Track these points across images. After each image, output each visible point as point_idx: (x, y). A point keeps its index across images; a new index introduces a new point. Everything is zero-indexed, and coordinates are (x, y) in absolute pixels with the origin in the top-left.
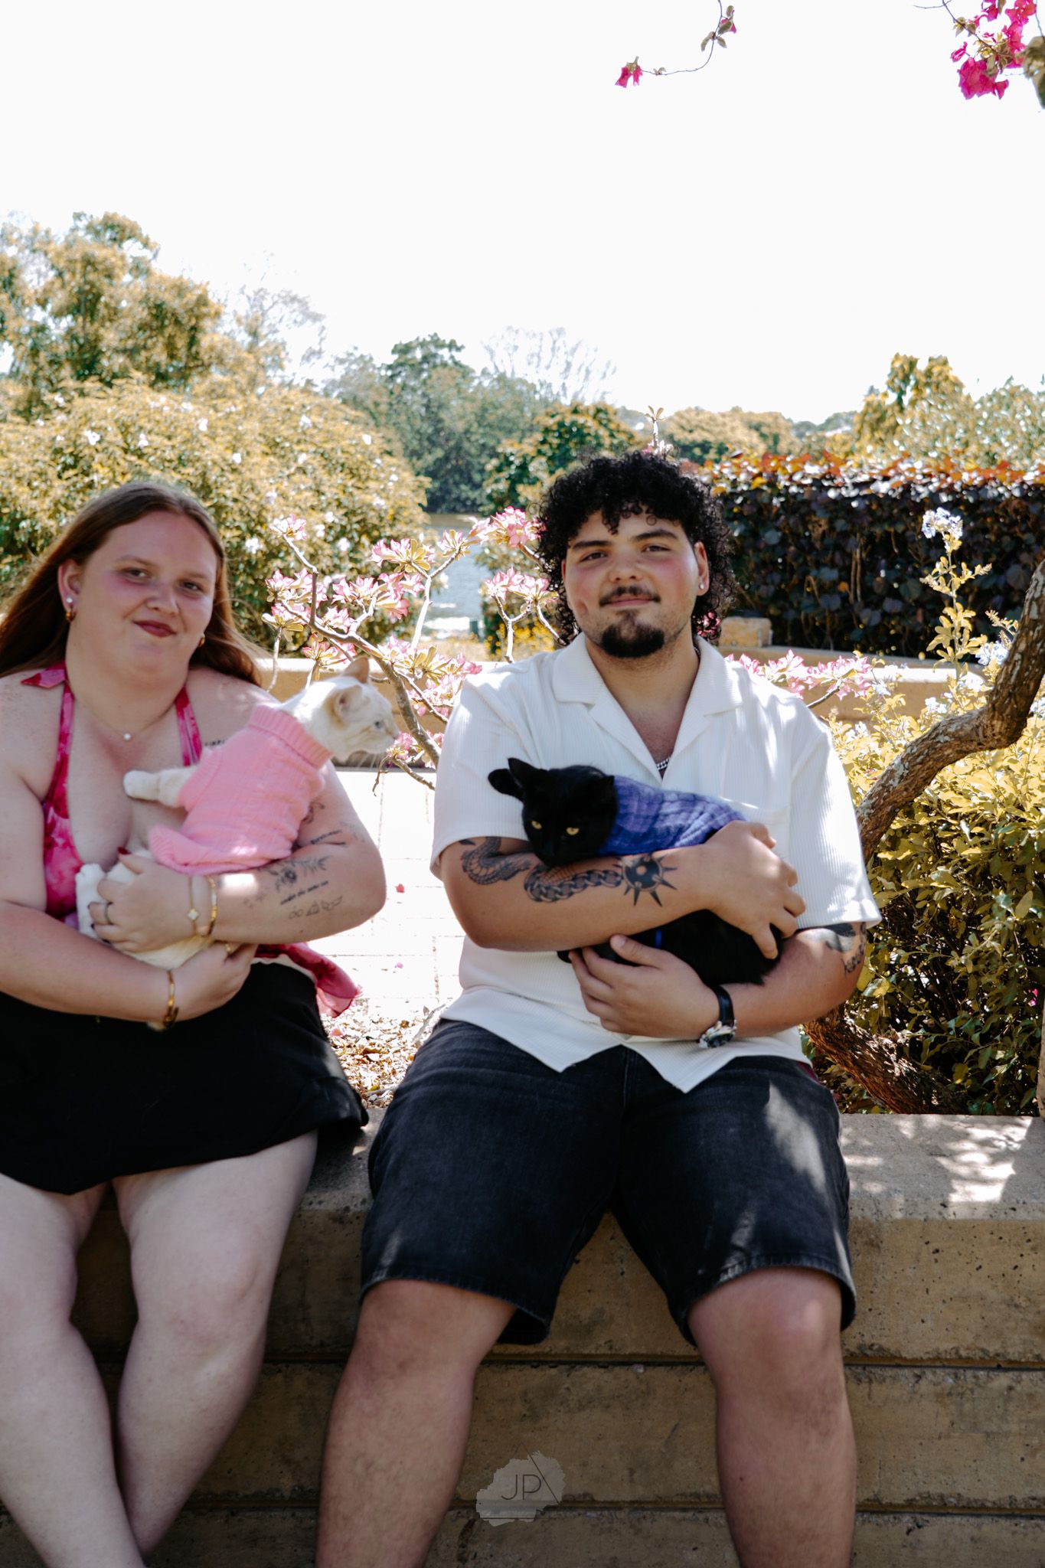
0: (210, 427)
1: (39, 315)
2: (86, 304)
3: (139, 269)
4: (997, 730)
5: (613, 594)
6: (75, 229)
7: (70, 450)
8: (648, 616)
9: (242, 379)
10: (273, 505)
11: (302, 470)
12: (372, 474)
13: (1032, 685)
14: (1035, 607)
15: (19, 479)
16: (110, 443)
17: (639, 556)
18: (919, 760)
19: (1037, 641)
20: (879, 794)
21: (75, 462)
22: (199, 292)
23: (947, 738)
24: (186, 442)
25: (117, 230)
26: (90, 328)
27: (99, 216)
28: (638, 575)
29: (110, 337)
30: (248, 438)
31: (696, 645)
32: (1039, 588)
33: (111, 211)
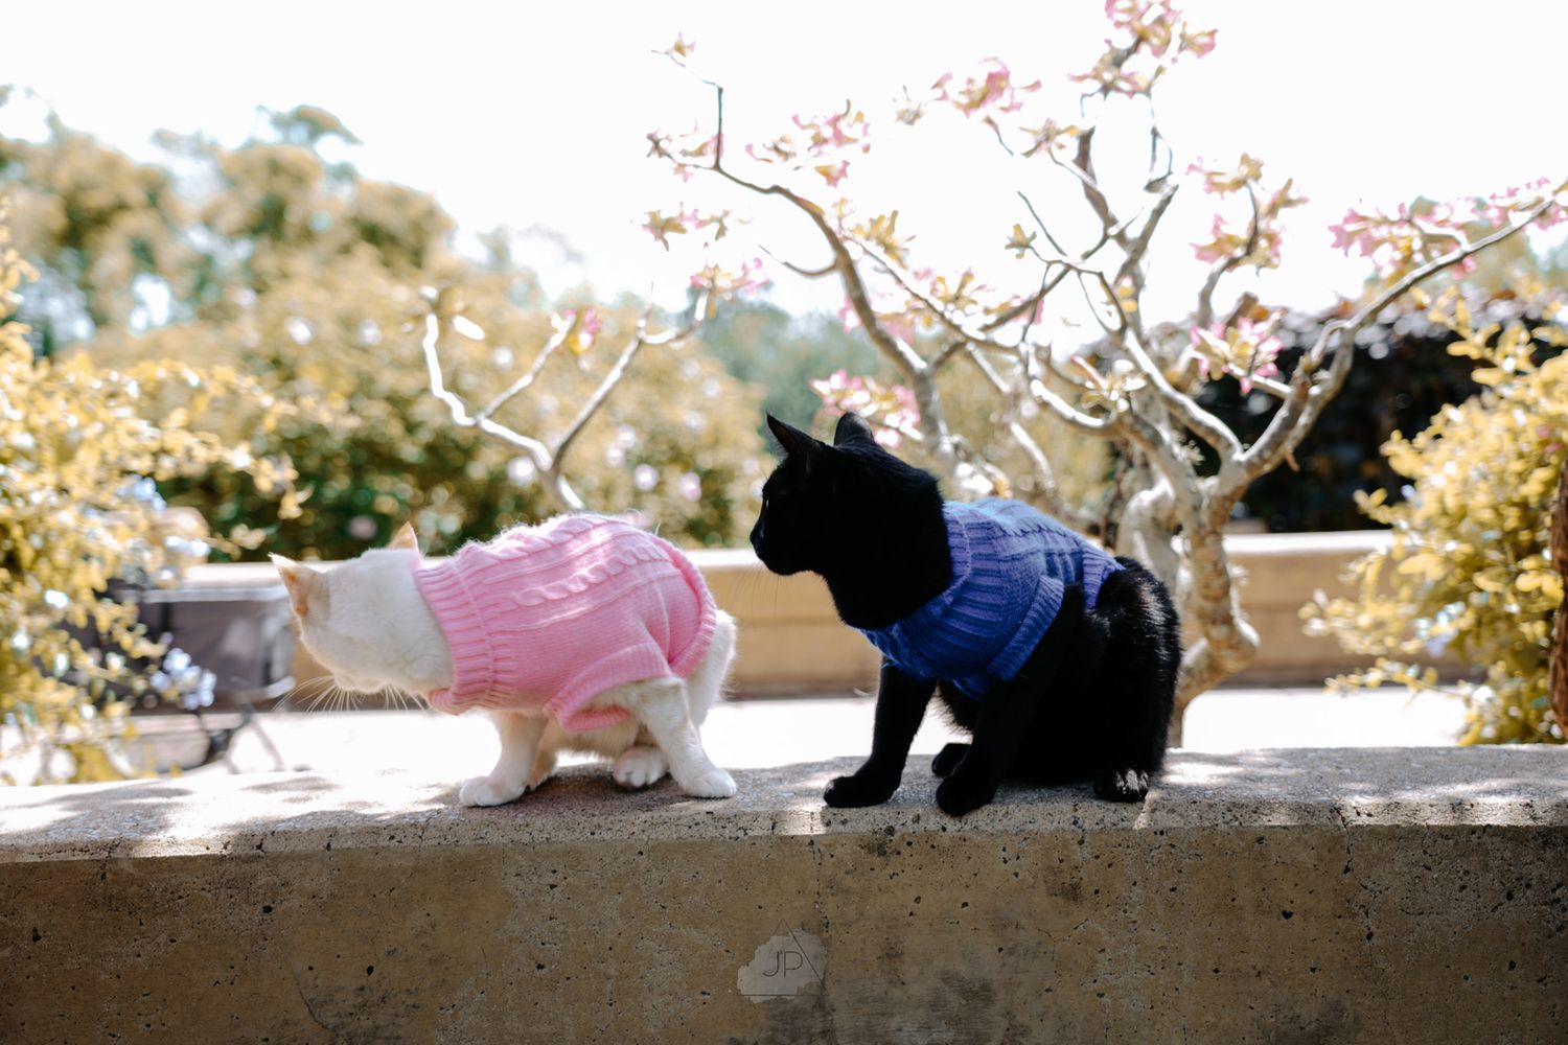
1: (202, 240)
3: (344, 173)
25: (314, 123)
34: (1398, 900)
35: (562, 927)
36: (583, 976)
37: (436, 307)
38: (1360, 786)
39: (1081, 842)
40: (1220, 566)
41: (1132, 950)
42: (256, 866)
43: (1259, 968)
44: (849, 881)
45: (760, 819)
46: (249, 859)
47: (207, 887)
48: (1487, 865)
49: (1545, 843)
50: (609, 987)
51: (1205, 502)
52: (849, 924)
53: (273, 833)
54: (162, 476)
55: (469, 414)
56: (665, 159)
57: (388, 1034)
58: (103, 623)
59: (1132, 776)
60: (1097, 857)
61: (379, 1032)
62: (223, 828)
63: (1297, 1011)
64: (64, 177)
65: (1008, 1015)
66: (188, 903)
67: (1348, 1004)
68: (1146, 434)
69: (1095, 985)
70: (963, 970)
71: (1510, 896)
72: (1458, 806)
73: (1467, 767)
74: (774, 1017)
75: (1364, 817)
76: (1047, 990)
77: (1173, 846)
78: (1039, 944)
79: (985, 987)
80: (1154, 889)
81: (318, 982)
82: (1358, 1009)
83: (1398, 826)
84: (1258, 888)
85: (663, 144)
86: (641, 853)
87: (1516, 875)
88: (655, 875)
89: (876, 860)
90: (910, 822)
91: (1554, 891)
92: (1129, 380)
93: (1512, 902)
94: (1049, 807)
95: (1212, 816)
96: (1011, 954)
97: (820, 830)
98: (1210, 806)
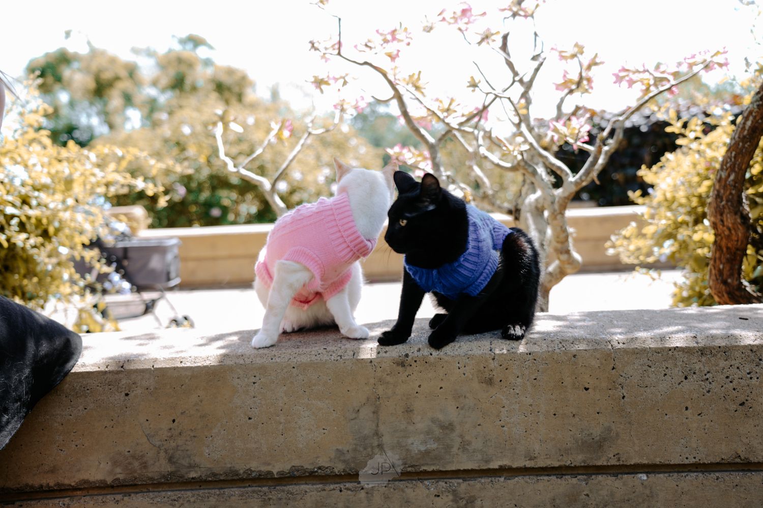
0: (255, 122)
1: (152, 92)
3: (208, 62)
25: (196, 42)
27: (184, 35)
34: (636, 381)
35: (259, 401)
36: (269, 423)
37: (222, 118)
38: (619, 330)
39: (493, 359)
40: (564, 228)
41: (517, 407)
42: (121, 376)
43: (574, 413)
44: (389, 379)
45: (348, 351)
46: (118, 372)
47: (99, 385)
48: (676, 364)
49: (702, 354)
50: (281, 427)
51: (557, 200)
52: (389, 398)
53: (128, 361)
54: (110, 195)
55: (235, 166)
56: (318, 51)
57: (183, 449)
58: (87, 259)
59: (518, 328)
60: (501, 365)
61: (179, 448)
62: (106, 359)
63: (591, 431)
64: (94, 66)
65: (461, 436)
66: (91, 392)
67: (613, 427)
68: (530, 170)
69: (500, 422)
70: (441, 417)
71: (686, 378)
72: (662, 338)
73: (669, 319)
74: (356, 439)
75: (621, 344)
76: (479, 425)
77: (535, 360)
78: (475, 405)
79: (451, 424)
80: (527, 379)
81: (151, 426)
82: (618, 429)
83: (636, 348)
84: (574, 378)
85: (316, 45)
86: (294, 368)
87: (689, 369)
88: (301, 377)
89: (400, 369)
90: (416, 351)
91: (705, 375)
92: (522, 146)
93: (687, 381)
94: (479, 343)
95: (553, 345)
96: (462, 409)
97: (374, 356)
98: (552, 341)
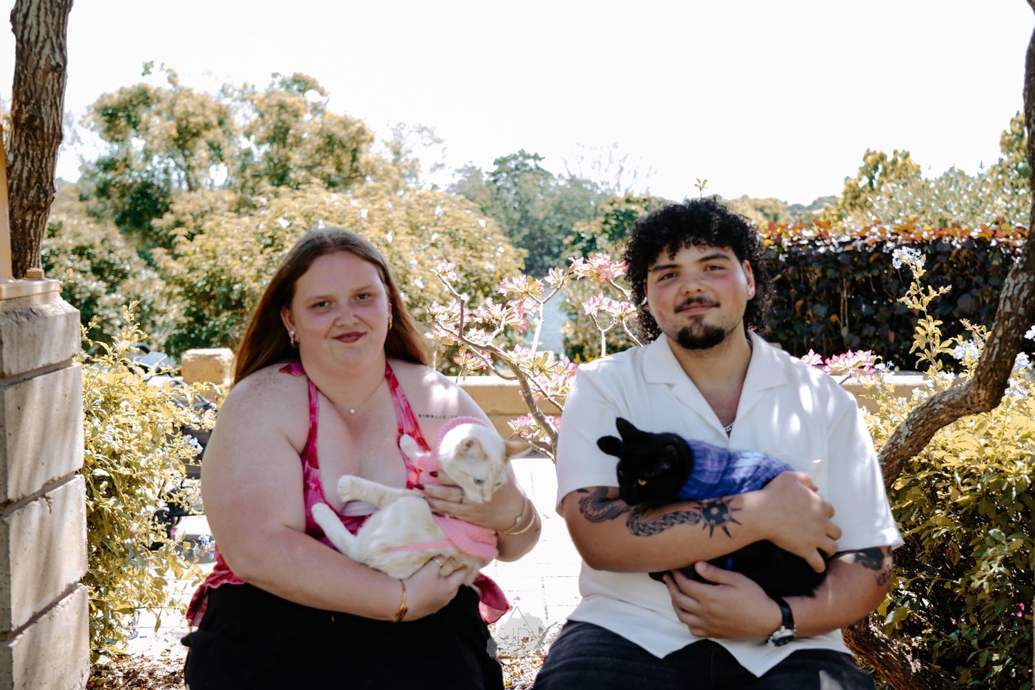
0: (370, 215)
1: (245, 144)
2: (279, 135)
3: (316, 109)
4: (982, 397)
5: (684, 303)
6: (273, 84)
7: (270, 234)
8: (712, 318)
9: (388, 184)
10: (414, 270)
11: (433, 245)
12: (485, 247)
13: (1009, 362)
14: (1008, 303)
15: (233, 256)
16: (298, 226)
17: (702, 274)
18: (920, 423)
19: (1011, 329)
20: (890, 450)
21: (274, 243)
22: (359, 125)
23: (942, 406)
24: (352, 225)
25: (302, 83)
26: (282, 152)
27: (289, 75)
28: (702, 288)
29: (296, 157)
30: (396, 222)
31: (748, 336)
32: (1011, 289)
33: (298, 72)
